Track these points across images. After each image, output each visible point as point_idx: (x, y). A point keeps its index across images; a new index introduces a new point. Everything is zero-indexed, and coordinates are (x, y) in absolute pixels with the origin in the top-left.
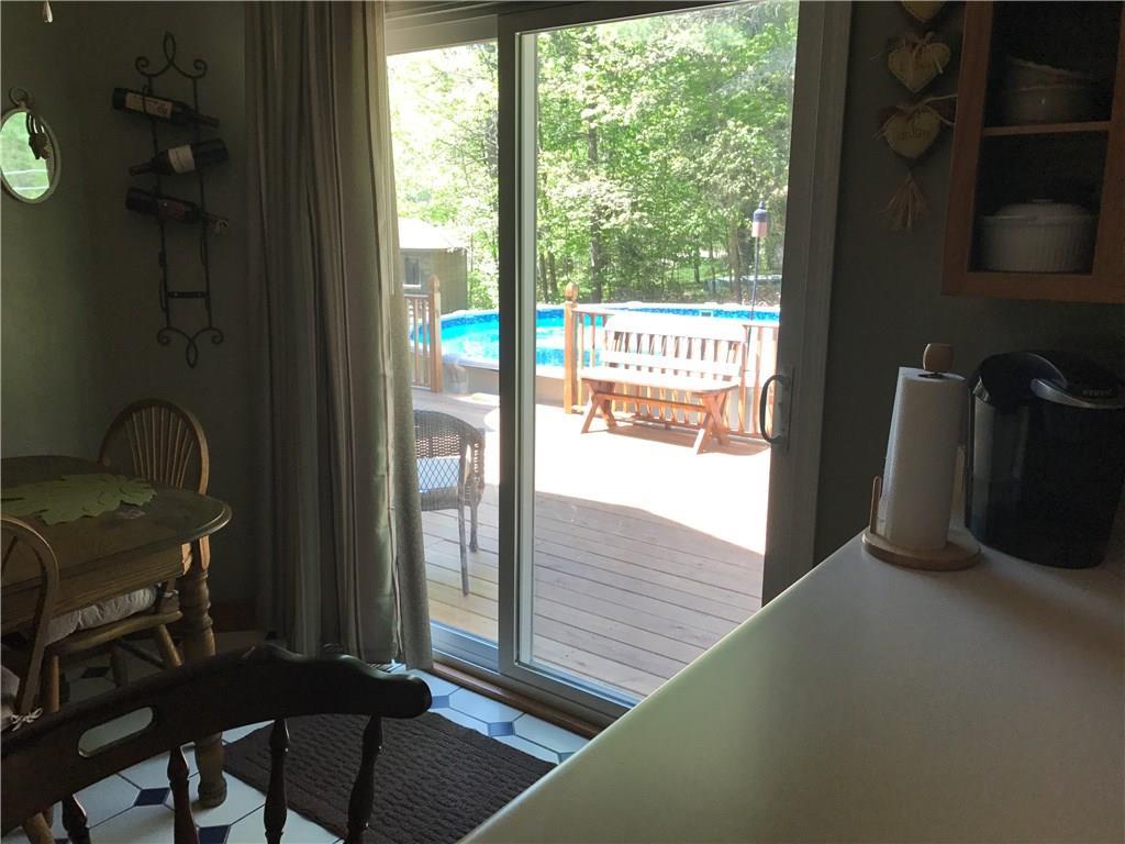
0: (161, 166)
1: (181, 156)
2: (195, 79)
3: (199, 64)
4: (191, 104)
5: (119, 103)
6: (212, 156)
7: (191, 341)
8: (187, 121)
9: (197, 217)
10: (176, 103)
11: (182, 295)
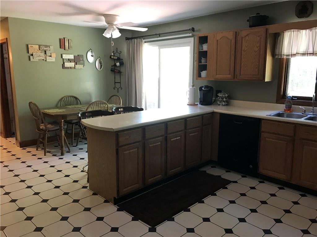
0: (115, 65)
1: (118, 64)
2: (120, 54)
3: (121, 52)
4: (119, 57)
5: (111, 57)
6: (122, 64)
7: (118, 89)
8: (119, 59)
9: (120, 72)
10: (117, 57)
11: (117, 83)
